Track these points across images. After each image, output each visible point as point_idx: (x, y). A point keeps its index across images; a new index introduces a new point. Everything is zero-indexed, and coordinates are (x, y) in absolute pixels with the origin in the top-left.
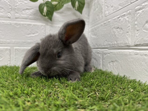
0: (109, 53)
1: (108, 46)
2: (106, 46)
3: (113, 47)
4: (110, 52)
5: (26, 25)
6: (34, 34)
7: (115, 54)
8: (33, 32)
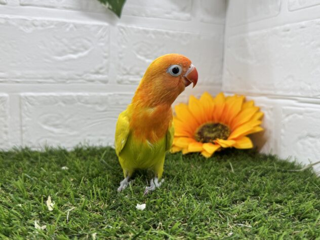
1: (299, 94)
5: (52, 27)
6: (75, 52)
8: (74, 47)
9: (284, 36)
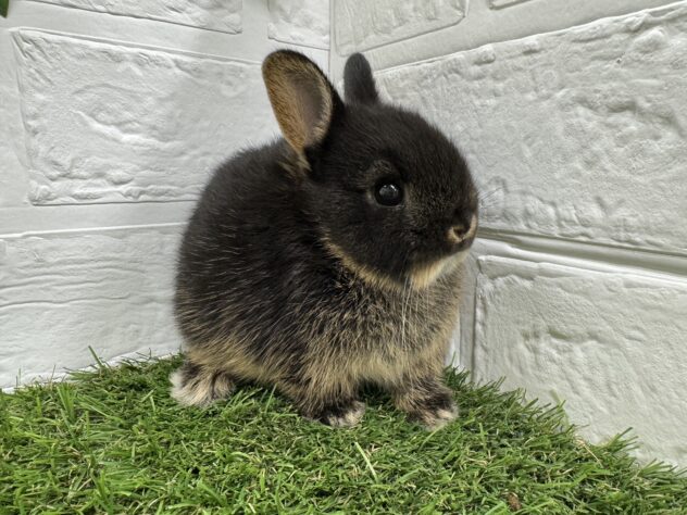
0: (528, 276)
1: (521, 227)
4: (534, 265)
9: (479, 77)
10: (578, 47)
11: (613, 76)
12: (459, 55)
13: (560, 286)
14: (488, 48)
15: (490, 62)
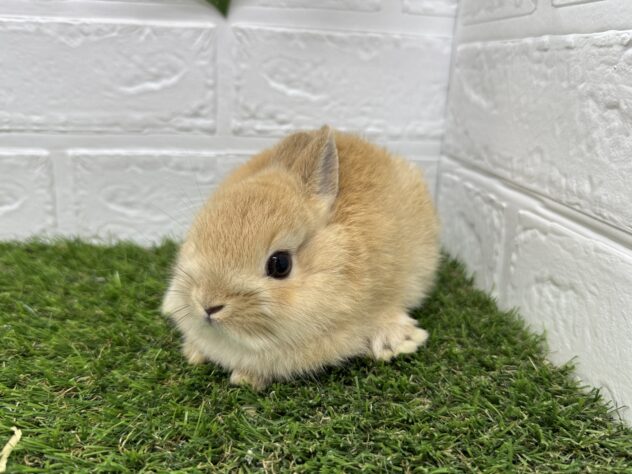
0: (544, 232)
1: (546, 191)
2: (534, 186)
3: (569, 205)
4: (548, 224)
5: (114, 34)
6: (156, 78)
7: (572, 251)
8: (153, 70)
9: (539, 61)
10: (594, 50)
11: (610, 80)
12: (529, 41)
13: (561, 243)
14: (546, 39)
15: (546, 50)
